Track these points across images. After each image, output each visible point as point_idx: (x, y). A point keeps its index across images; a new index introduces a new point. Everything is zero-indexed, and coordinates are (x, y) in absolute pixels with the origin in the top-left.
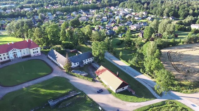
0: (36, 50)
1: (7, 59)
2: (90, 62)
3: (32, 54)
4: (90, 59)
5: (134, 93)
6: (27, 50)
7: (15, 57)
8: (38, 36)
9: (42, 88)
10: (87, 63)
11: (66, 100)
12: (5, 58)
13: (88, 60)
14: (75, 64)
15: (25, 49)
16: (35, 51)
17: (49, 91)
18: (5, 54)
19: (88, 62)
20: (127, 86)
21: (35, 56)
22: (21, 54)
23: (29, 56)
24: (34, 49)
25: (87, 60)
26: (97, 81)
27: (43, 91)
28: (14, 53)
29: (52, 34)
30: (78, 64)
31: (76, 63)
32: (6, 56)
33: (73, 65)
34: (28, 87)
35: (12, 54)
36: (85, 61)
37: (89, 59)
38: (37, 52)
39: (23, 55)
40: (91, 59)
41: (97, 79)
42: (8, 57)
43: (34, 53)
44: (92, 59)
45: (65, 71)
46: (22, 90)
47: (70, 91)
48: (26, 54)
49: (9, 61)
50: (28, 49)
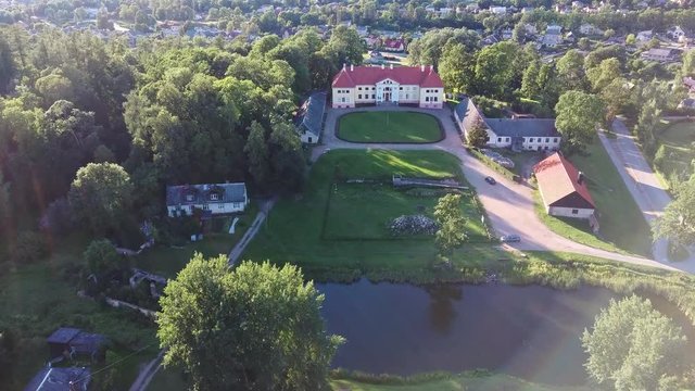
0: (434, 95)
1: (370, 100)
2: (546, 148)
3: (423, 102)
4: (547, 141)
5: (596, 229)
6: (415, 89)
7: (387, 99)
8: (455, 64)
9: (398, 157)
10: (535, 148)
11: (429, 187)
12: (367, 97)
13: (539, 140)
14: (500, 140)
15: (411, 87)
16: (430, 95)
17: (406, 165)
18: (370, 87)
19: (540, 148)
20: (590, 212)
21: (427, 108)
22: (401, 96)
23: (416, 105)
24: (430, 89)
25: (537, 138)
26: (526, 184)
27: (396, 161)
28: (387, 89)
29: (485, 64)
30: (507, 140)
31: (503, 138)
32: (370, 93)
33: (493, 139)
34: (375, 151)
35: (382, 92)
36: (531, 141)
37: (543, 139)
38: (436, 99)
39: (404, 100)
40: (551, 139)
41: (530, 181)
42: (374, 97)
43: (427, 99)
44: (555, 141)
45: (467, 146)
46: (364, 151)
47: (447, 178)
48: (411, 100)
49: (373, 104)
50: (417, 86)
